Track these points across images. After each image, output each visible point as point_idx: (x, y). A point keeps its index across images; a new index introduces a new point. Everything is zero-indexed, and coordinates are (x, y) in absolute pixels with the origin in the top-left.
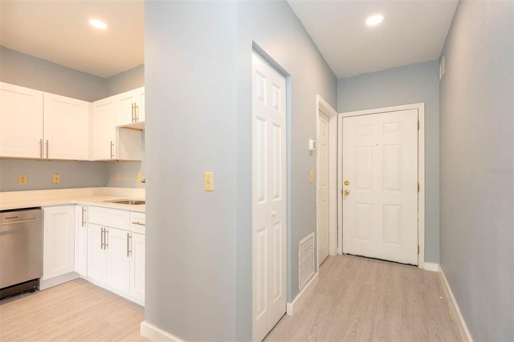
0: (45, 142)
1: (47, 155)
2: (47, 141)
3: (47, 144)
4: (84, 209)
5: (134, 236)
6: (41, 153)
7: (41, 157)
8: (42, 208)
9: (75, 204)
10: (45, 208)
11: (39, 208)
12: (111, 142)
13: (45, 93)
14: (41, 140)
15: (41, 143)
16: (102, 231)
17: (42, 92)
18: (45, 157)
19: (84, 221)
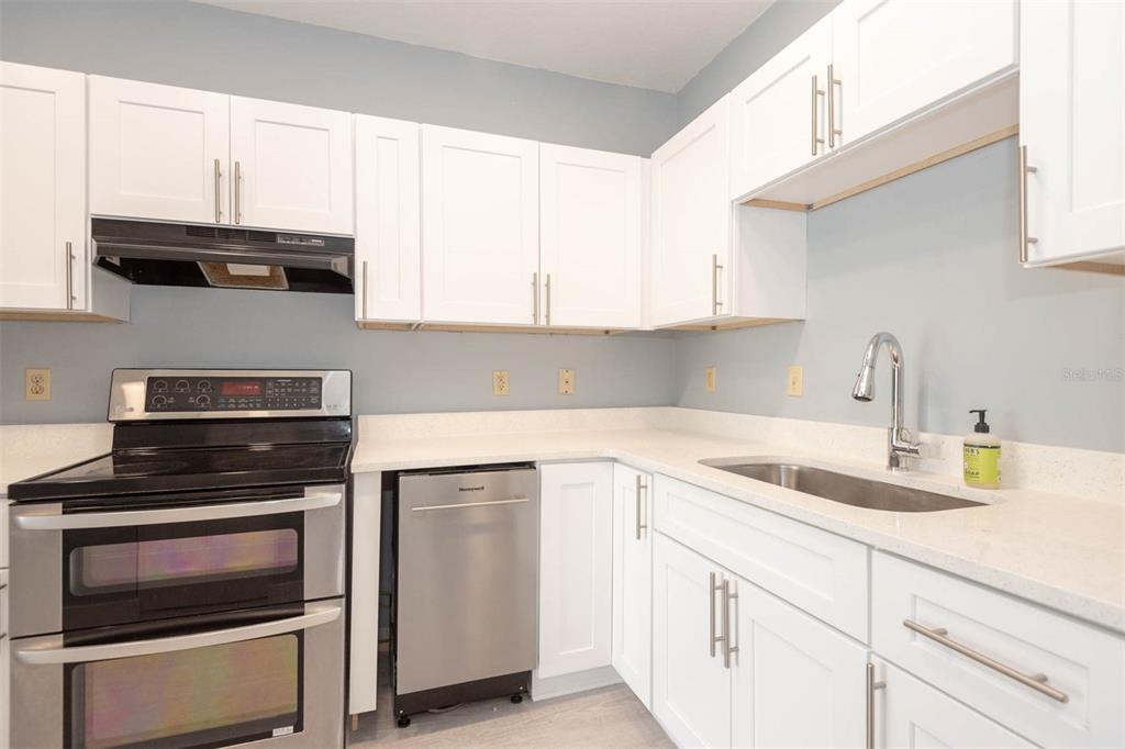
0: (543, 281)
1: (548, 316)
2: (548, 276)
3: (548, 285)
4: (642, 483)
5: (895, 680)
6: (536, 311)
7: (536, 322)
8: (537, 466)
9: (615, 460)
10: (542, 467)
11: (530, 465)
12: (715, 257)
13: (543, 144)
14: (535, 274)
15: (534, 284)
16: (713, 588)
17: (535, 143)
18: (543, 322)
19: (642, 523)
